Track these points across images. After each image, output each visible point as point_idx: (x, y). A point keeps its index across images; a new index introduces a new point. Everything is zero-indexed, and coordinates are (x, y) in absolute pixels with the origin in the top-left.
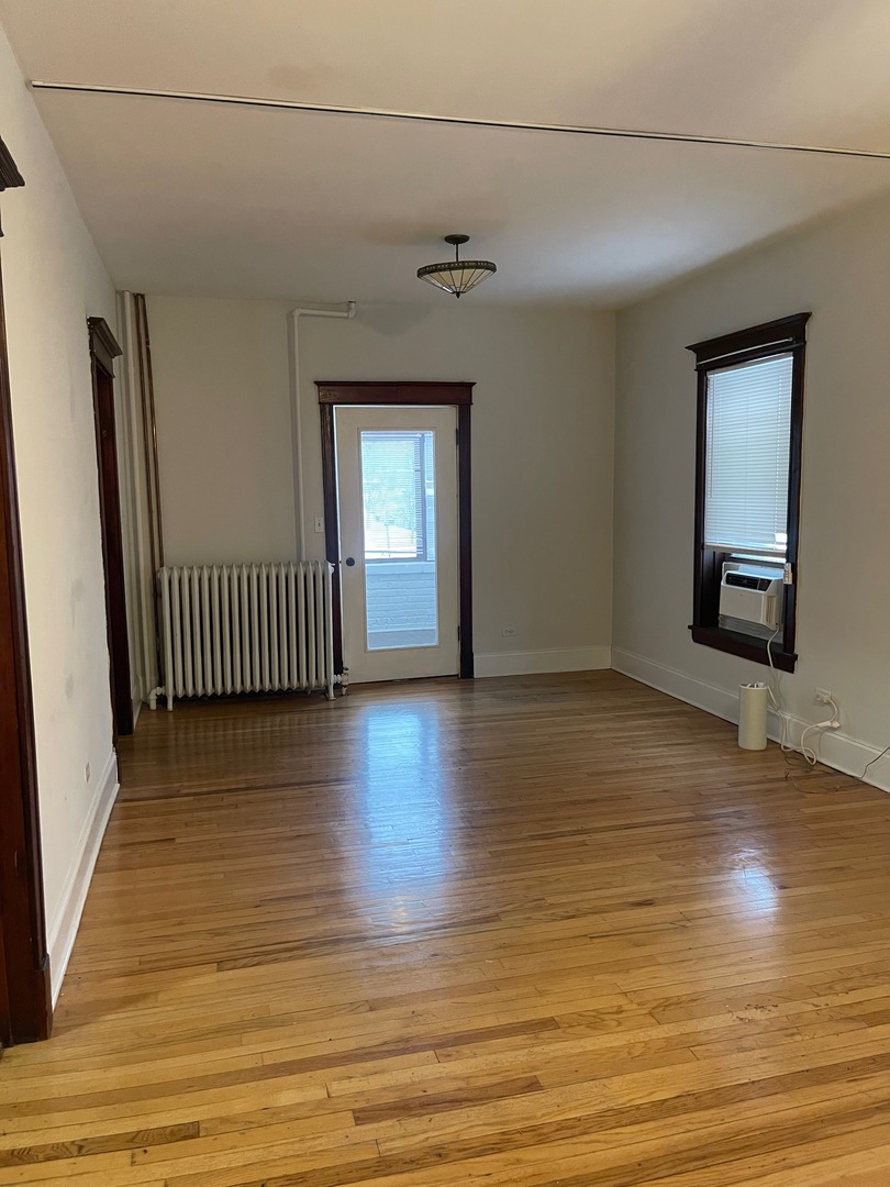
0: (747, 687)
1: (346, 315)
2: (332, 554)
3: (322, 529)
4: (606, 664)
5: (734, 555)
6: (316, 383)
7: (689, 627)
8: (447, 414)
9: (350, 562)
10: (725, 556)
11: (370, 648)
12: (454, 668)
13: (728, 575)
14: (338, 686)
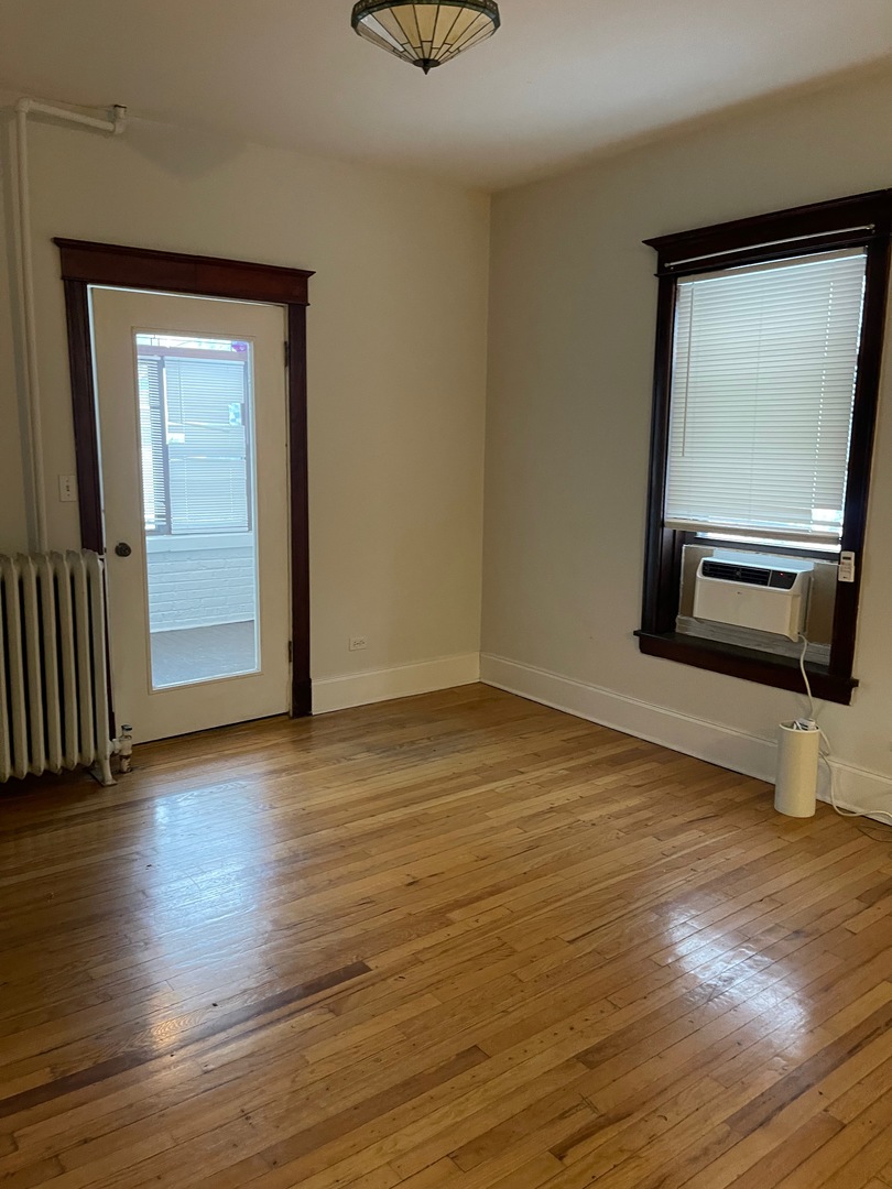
0: (794, 730)
1: (110, 126)
2: (91, 537)
3: (73, 495)
4: (473, 676)
5: (700, 535)
6: (58, 242)
7: (636, 633)
8: (270, 318)
9: (123, 550)
10: (687, 536)
11: (157, 685)
12: (282, 702)
13: (705, 563)
14: (116, 758)
